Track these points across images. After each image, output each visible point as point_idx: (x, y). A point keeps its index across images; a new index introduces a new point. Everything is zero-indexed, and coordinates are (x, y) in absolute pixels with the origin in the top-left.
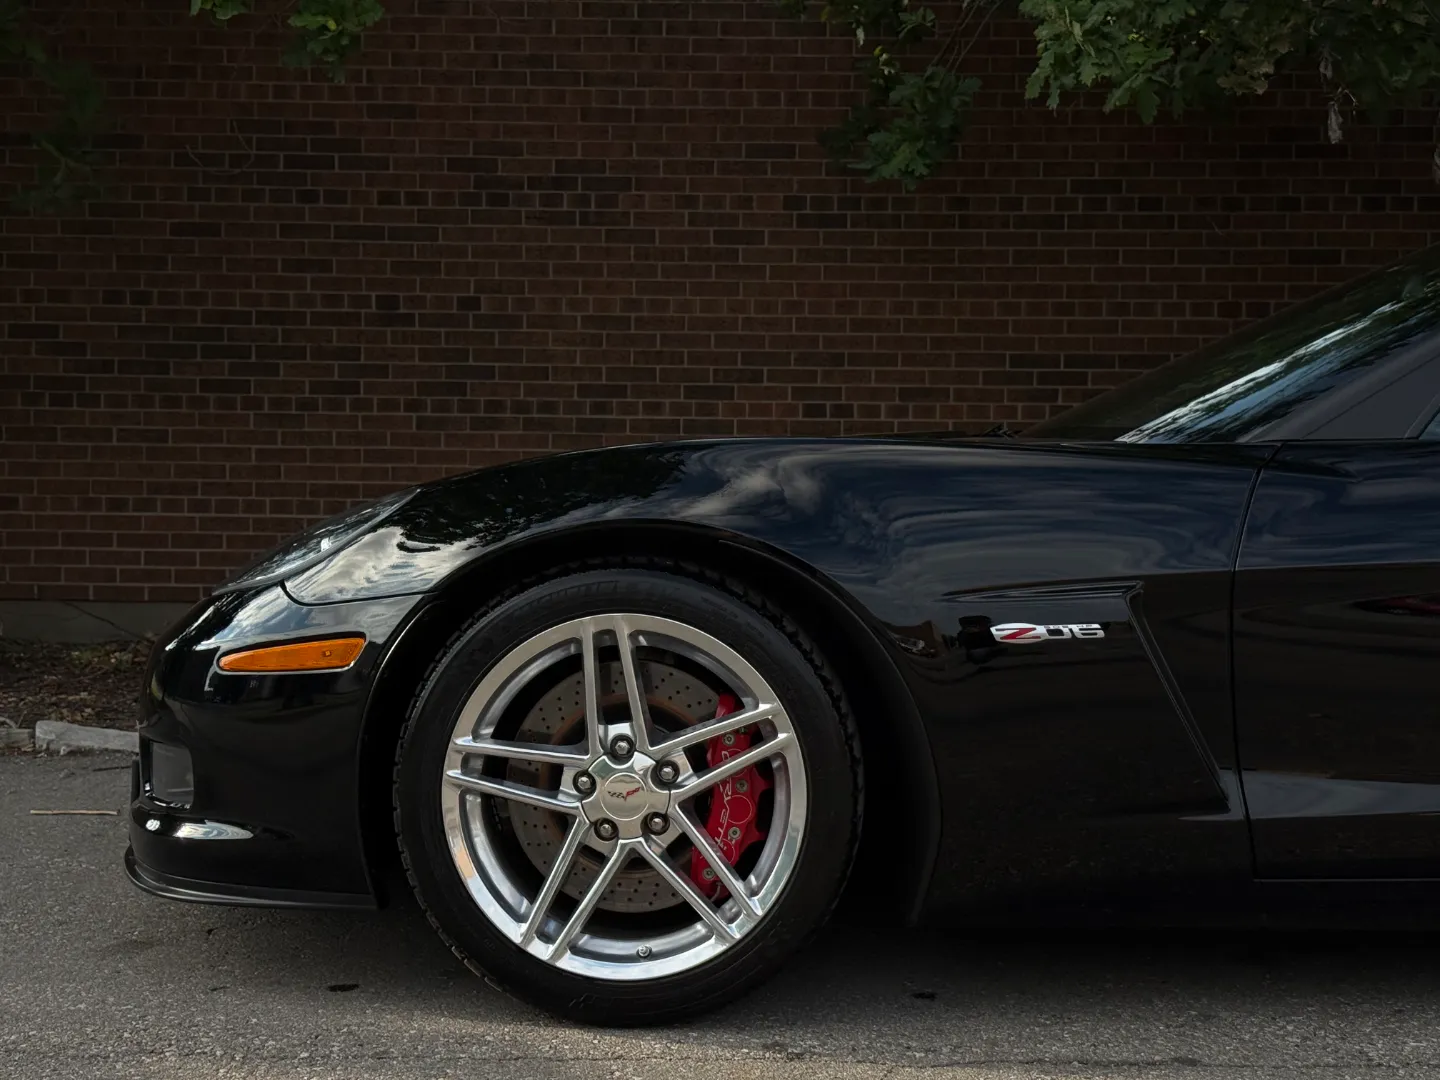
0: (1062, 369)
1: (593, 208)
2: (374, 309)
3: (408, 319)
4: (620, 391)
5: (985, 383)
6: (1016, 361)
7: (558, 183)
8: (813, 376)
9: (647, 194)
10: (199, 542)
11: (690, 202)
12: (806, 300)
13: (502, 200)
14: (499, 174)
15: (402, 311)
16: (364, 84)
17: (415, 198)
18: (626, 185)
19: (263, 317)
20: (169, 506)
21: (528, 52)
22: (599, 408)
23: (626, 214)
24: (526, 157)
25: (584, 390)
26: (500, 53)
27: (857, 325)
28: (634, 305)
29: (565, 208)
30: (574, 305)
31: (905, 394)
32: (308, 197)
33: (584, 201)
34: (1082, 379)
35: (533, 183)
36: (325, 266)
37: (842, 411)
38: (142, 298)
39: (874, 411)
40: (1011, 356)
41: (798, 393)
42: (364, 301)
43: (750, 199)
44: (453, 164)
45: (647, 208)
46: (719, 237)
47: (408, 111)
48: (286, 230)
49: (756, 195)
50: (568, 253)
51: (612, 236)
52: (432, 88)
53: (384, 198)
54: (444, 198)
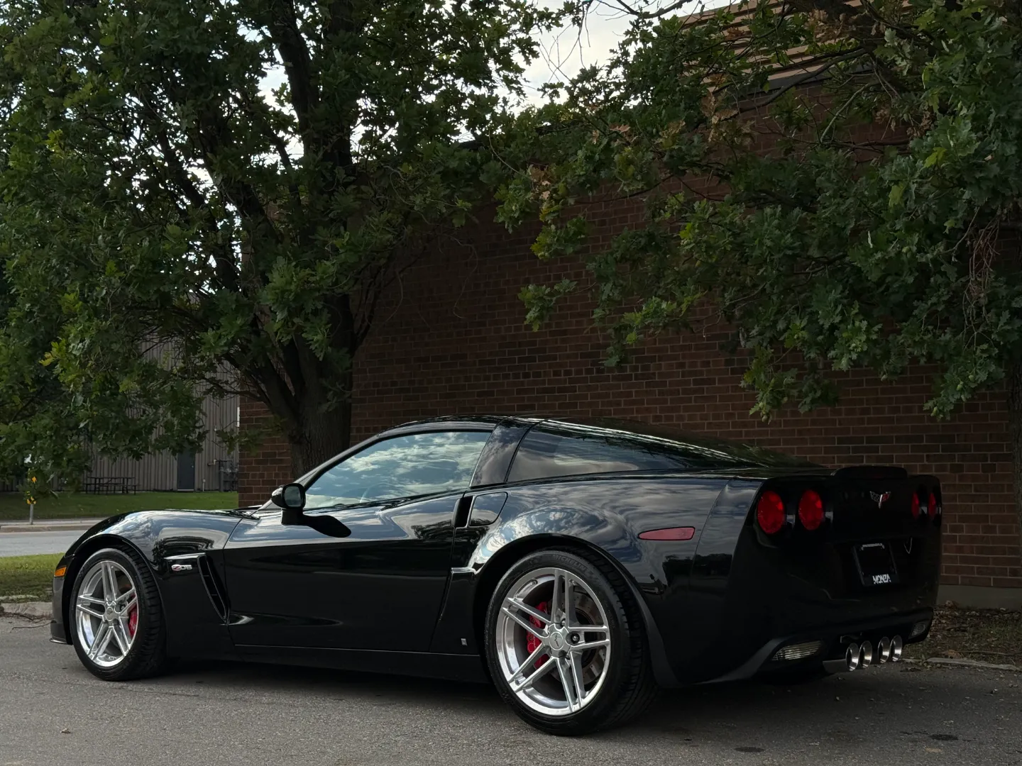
0: (865, 444)
1: (640, 372)
5: (825, 453)
6: (841, 441)
9: (663, 363)
11: (682, 365)
12: (736, 412)
17: (568, 373)
18: (652, 359)
23: (654, 374)
29: (628, 373)
32: (526, 375)
33: (636, 368)
34: (876, 450)
40: (838, 438)
43: (709, 362)
44: (583, 356)
45: (663, 370)
46: (696, 382)
47: (565, 332)
48: (519, 392)
49: (711, 360)
50: (630, 394)
51: (648, 385)
52: (574, 320)
53: (556, 374)
54: (579, 372)
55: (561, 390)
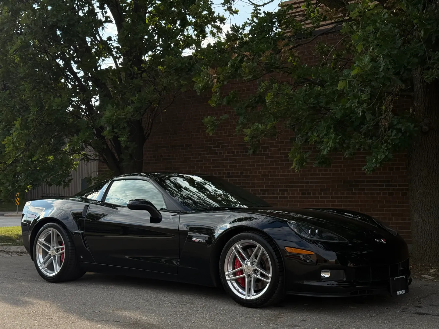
0: (354, 184)
1: (263, 152)
4: (267, 190)
5: (338, 187)
6: (344, 182)
8: (303, 186)
9: (272, 149)
11: (279, 150)
17: (233, 152)
18: (268, 147)
22: (264, 194)
23: (268, 153)
25: (261, 190)
27: (312, 175)
28: (269, 172)
30: (260, 172)
31: (322, 190)
32: (216, 153)
34: (359, 186)
36: (218, 167)
37: (309, 194)
39: (315, 194)
41: (300, 190)
42: (224, 173)
44: (239, 145)
45: (272, 152)
46: (285, 157)
47: (232, 136)
48: (213, 160)
50: (258, 162)
51: (266, 158)
53: (228, 153)
54: (238, 152)
55: (230, 160)
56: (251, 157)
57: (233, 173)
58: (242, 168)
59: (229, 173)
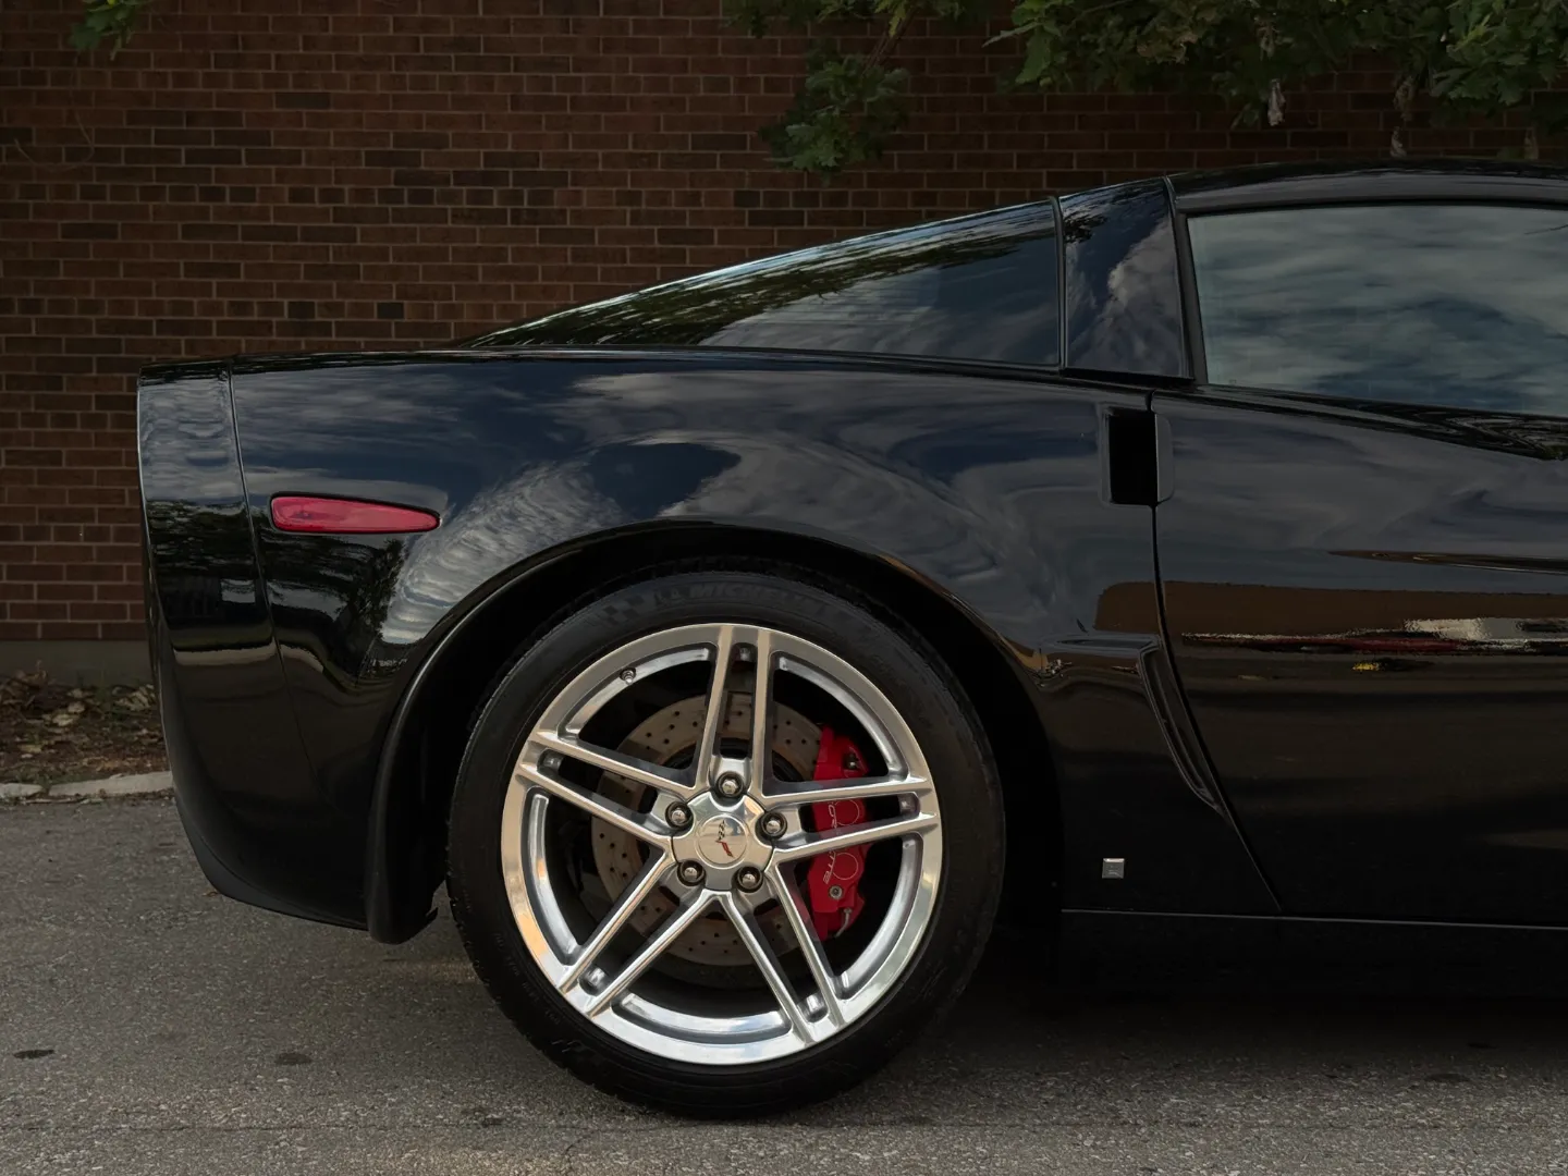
1: (526, 205)
2: (286, 317)
3: (324, 329)
7: (487, 178)
9: (585, 190)
10: (97, 573)
11: (633, 198)
13: (426, 197)
14: (423, 168)
15: (318, 319)
16: (273, 70)
17: (330, 195)
18: (561, 179)
19: (164, 326)
20: (64, 534)
21: (452, 35)
23: (563, 212)
24: (451, 149)
26: (422, 36)
29: (496, 205)
32: (213, 194)
33: (516, 197)
35: (460, 178)
36: (233, 270)
38: (31, 306)
42: (275, 309)
43: (698, 195)
44: (372, 158)
45: (584, 205)
46: (665, 236)
47: (324, 100)
48: (189, 231)
49: (704, 191)
50: (499, 254)
51: (547, 235)
52: (348, 75)
53: (297, 195)
54: (362, 195)
55: (308, 234)
56: (450, 225)
57: (334, 309)
58: (394, 284)
59: (302, 310)
